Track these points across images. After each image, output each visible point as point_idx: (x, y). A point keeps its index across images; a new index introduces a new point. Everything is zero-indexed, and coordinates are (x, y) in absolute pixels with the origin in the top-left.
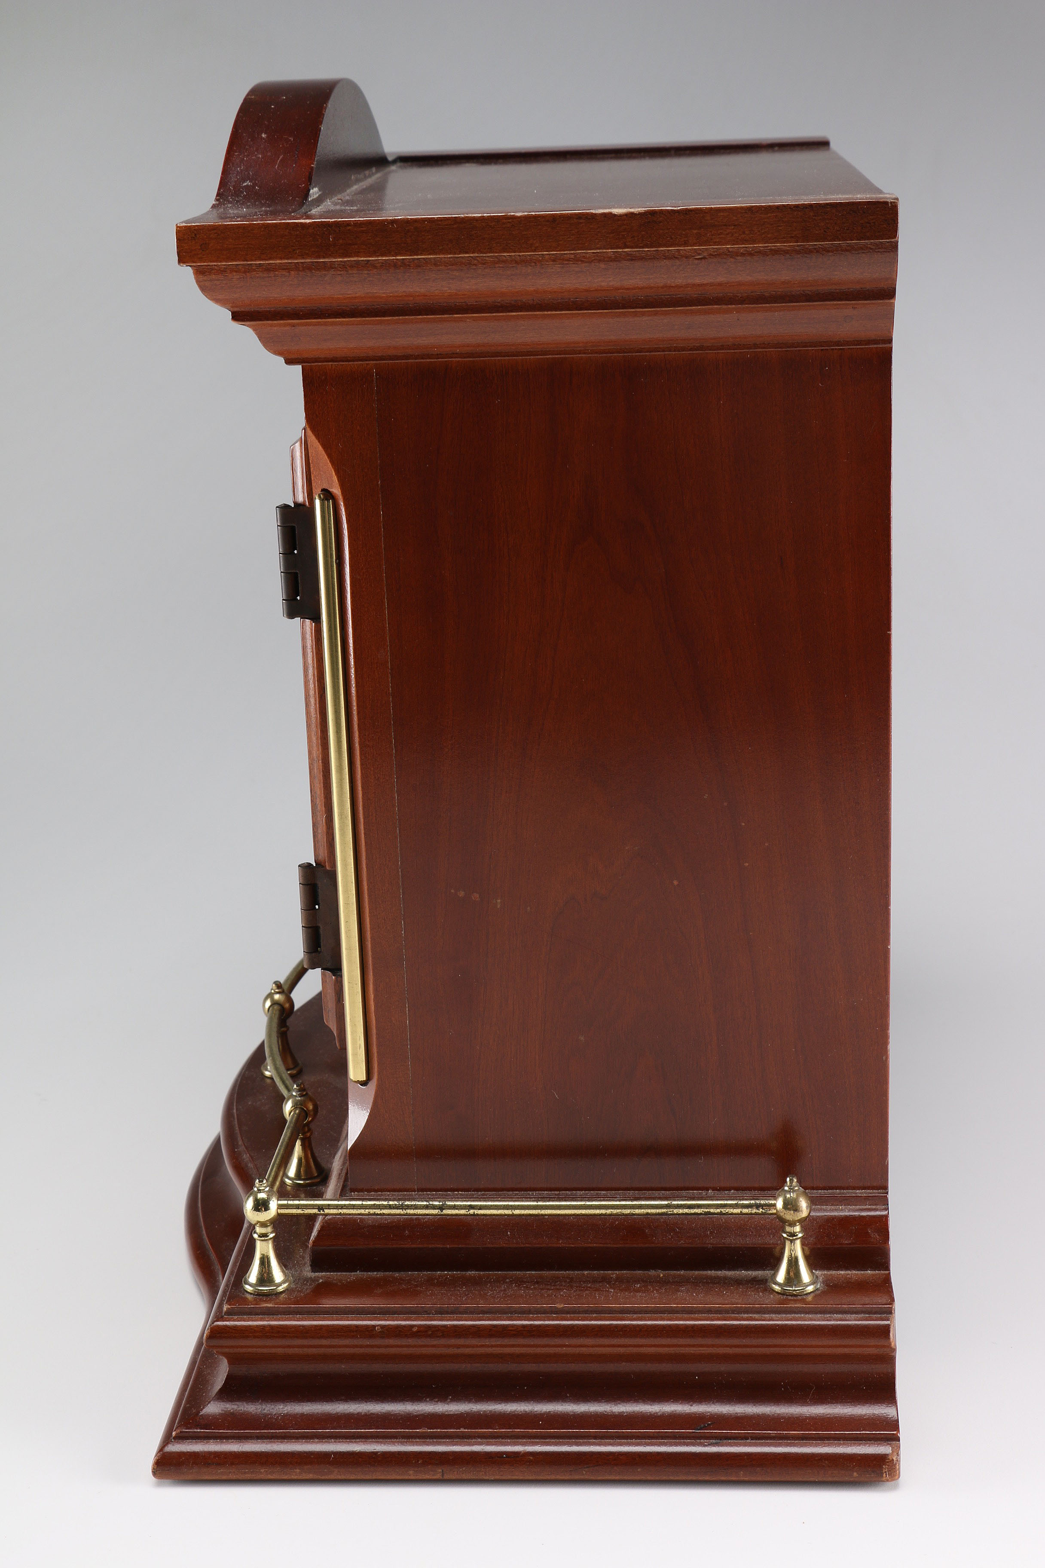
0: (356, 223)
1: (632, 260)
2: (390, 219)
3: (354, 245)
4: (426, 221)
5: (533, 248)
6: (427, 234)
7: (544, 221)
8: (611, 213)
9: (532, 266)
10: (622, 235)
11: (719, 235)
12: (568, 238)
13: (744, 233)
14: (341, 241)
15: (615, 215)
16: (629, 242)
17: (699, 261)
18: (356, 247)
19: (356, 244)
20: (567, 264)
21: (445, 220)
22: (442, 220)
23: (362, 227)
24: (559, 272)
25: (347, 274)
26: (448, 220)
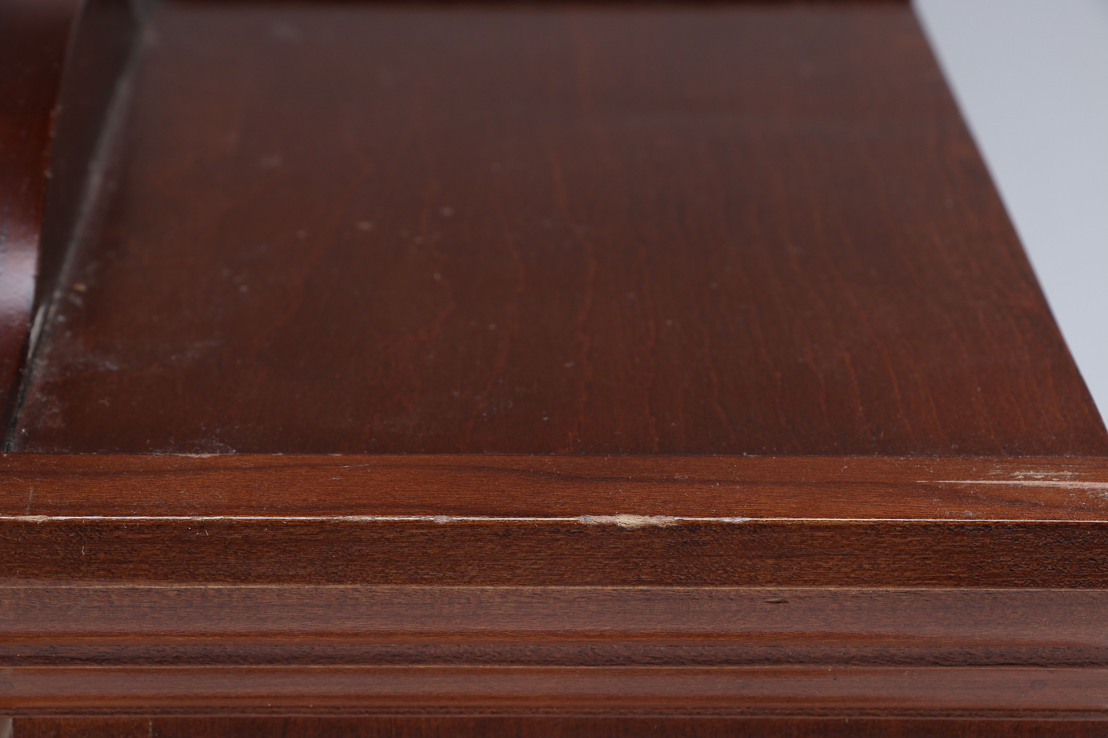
0: (132, 526)
1: (649, 600)
2: (198, 521)
3: (125, 563)
4: (266, 526)
5: (466, 579)
6: (265, 549)
7: (488, 534)
8: (614, 525)
9: (461, 604)
10: (634, 562)
11: (815, 569)
12: (534, 564)
13: (860, 567)
14: (102, 556)
15: (622, 529)
16: (647, 574)
17: (774, 606)
18: (131, 566)
19: (132, 562)
20: (528, 603)
21: (302, 526)
22: (296, 526)
23: (144, 534)
24: (511, 615)
25: (111, 606)
26: (308, 526)
